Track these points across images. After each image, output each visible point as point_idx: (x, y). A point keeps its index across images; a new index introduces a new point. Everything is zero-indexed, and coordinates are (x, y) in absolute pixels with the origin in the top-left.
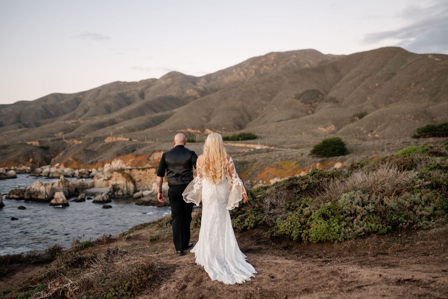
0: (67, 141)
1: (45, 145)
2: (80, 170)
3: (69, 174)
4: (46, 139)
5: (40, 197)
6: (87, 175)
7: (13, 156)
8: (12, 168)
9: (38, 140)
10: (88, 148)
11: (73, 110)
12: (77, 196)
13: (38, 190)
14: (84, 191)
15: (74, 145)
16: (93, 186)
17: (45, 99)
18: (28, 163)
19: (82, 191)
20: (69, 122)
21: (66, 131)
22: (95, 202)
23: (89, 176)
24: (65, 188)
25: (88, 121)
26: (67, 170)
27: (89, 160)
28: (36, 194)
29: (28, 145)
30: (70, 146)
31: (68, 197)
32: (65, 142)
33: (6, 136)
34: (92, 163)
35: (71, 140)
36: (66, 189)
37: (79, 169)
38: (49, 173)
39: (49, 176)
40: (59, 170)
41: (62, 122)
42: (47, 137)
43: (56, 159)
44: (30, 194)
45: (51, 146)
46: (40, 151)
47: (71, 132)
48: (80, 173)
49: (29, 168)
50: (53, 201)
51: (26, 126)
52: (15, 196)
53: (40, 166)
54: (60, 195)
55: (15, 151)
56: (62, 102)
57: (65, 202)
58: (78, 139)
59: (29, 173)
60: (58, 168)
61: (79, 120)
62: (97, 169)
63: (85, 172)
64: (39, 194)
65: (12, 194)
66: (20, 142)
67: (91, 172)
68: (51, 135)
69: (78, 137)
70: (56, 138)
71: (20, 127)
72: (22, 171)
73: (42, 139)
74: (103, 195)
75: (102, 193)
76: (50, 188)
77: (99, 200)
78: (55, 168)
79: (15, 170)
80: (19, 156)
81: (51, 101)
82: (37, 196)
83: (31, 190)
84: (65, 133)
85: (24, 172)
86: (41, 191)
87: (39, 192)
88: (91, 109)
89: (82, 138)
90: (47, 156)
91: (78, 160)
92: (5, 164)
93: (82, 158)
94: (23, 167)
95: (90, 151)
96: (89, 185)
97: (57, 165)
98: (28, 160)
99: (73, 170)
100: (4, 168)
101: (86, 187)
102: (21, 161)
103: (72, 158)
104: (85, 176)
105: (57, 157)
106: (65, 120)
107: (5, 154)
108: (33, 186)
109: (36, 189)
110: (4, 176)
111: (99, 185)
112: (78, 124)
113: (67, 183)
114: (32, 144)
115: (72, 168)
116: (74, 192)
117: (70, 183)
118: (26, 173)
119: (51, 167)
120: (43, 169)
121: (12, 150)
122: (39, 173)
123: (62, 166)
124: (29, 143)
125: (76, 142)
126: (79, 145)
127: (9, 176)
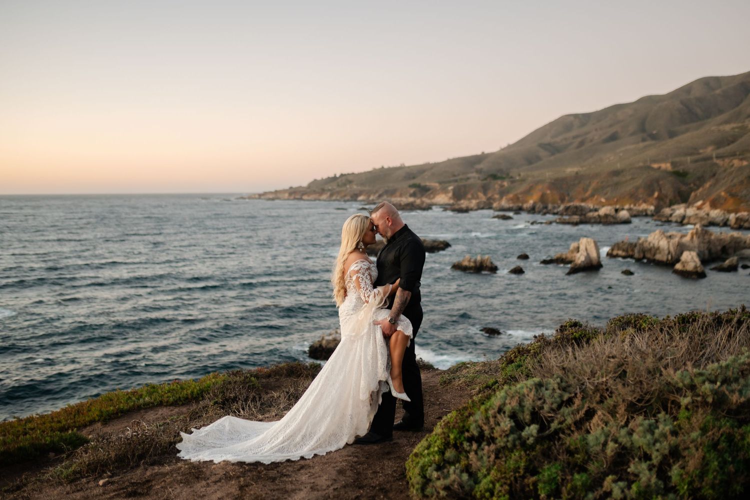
0: (719, 162)
1: (681, 169)
2: (739, 215)
3: (719, 220)
4: (683, 159)
5: (658, 257)
7: (629, 188)
8: (627, 207)
9: (670, 160)
11: (738, 104)
12: (724, 260)
13: (656, 245)
14: (738, 253)
15: (733, 169)
17: (686, 90)
18: (651, 199)
19: (735, 252)
20: (727, 127)
21: (720, 143)
24: (702, 245)
26: (716, 214)
28: (653, 252)
29: (653, 169)
30: (725, 171)
31: (704, 262)
32: (716, 164)
33: (621, 155)
35: (727, 160)
36: (704, 247)
37: (736, 212)
38: (684, 217)
39: (682, 222)
40: (702, 213)
41: (713, 128)
42: (686, 154)
43: (698, 194)
44: (644, 251)
45: (691, 171)
46: (672, 179)
47: (729, 144)
48: (737, 219)
49: (652, 208)
50: (678, 266)
51: (653, 137)
52: (620, 253)
53: (671, 204)
54: (690, 257)
55: (632, 179)
56: (718, 92)
57: (699, 270)
58: (741, 157)
59: (652, 215)
60: (699, 208)
61: (747, 122)
63: (747, 218)
64: (658, 251)
65: (616, 248)
66: (641, 164)
68: (693, 151)
69: (741, 154)
70: (701, 156)
71: (644, 140)
72: (642, 211)
73: (677, 159)
76: (677, 243)
78: (694, 209)
79: (629, 210)
80: (637, 188)
81: (697, 93)
82: (654, 255)
83: (646, 245)
84: (718, 148)
85: (644, 214)
86: (661, 248)
87: (658, 248)
90: (684, 188)
91: (737, 196)
92: (615, 200)
93: (744, 192)
94: (644, 206)
96: (748, 241)
97: (699, 203)
98: (652, 194)
99: (726, 212)
100: (614, 207)
101: (742, 244)
102: (641, 196)
103: (726, 191)
104: (746, 225)
105: (701, 189)
106: (721, 124)
107: (617, 184)
108: (649, 239)
109: (654, 245)
110: (612, 220)
112: (744, 130)
113: (706, 237)
114: (660, 168)
115: (725, 210)
116: (719, 253)
117: (713, 237)
118: (646, 215)
119: (688, 207)
120: (674, 210)
121: (628, 177)
122: (667, 217)
123: (708, 204)
124: (655, 166)
125: (736, 162)
126: (741, 169)
127: (619, 220)
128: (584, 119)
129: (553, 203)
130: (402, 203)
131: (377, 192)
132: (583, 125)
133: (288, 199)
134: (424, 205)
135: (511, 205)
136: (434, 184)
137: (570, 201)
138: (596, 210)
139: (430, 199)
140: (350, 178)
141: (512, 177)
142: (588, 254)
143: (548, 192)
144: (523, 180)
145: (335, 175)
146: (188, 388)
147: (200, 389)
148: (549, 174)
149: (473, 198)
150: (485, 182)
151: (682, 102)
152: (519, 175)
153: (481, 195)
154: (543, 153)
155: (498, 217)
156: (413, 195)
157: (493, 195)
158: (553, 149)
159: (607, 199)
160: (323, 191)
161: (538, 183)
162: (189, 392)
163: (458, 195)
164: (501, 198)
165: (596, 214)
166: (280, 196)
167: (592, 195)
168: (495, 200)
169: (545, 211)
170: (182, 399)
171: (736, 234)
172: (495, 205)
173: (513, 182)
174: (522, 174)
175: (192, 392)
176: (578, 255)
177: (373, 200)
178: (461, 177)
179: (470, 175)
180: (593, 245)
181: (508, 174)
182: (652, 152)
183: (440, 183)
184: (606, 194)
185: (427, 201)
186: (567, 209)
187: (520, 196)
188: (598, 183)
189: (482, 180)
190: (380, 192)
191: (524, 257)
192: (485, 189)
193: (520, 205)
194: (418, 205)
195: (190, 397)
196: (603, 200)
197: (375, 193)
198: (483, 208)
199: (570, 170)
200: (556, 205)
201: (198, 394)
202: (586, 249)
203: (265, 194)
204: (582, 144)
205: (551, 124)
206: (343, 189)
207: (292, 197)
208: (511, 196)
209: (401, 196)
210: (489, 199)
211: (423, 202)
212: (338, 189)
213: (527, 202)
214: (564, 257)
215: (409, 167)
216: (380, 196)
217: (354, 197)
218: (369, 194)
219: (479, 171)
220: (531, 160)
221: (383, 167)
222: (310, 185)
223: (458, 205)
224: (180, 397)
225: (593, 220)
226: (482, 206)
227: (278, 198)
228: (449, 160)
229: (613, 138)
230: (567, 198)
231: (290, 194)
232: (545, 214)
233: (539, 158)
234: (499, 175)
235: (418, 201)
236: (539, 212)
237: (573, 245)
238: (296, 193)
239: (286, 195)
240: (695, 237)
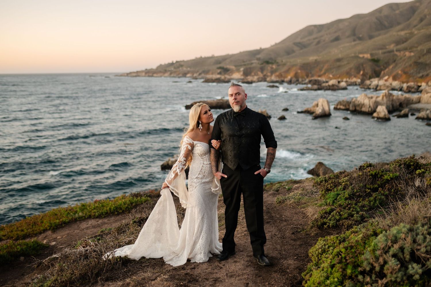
0: (398, 53)
1: (376, 57)
2: (409, 84)
3: (397, 87)
4: (377, 52)
5: (363, 109)
6: (415, 89)
7: (346, 69)
8: (345, 80)
9: (370, 52)
10: (420, 61)
11: (408, 19)
12: (401, 111)
13: (362, 103)
14: (409, 106)
15: (405, 57)
16: (419, 102)
17: (379, 10)
18: (358, 75)
19: (407, 106)
20: (402, 33)
21: (398, 42)
22: (418, 118)
23: (418, 90)
24: (388, 102)
25: (422, 31)
26: (396, 84)
27: (419, 73)
28: (360, 106)
29: (360, 58)
30: (401, 58)
31: (390, 112)
32: (396, 55)
33: (341, 49)
34: (422, 77)
35: (402, 53)
36: (390, 103)
37: (407, 82)
38: (377, 86)
39: (377, 89)
40: (388, 84)
41: (394, 33)
42: (379, 49)
43: (386, 72)
44: (355, 106)
45: (382, 59)
46: (370, 63)
47: (403, 43)
48: (408, 87)
49: (359, 80)
50: (375, 115)
51: (360, 39)
52: (342, 107)
53: (370, 78)
54: (382, 109)
55: (348, 63)
56: (397, 12)
57: (387, 117)
58: (410, 50)
59: (359, 85)
60: (386, 81)
61: (414, 30)
62: (427, 83)
63: (413, 86)
64: (363, 106)
65: (339, 104)
66: (353, 55)
67: (420, 86)
68: (383, 47)
69: (410, 49)
70: (387, 50)
71: (354, 40)
72: (353, 83)
73: (374, 52)
74: (428, 112)
75: (427, 109)
76: (374, 101)
77: (422, 117)
78: (383, 81)
79: (346, 82)
80: (351, 69)
81: (385, 12)
82: (361, 108)
83: (357, 103)
84: (397, 45)
85: (354, 84)
86: (365, 104)
87: (364, 104)
88: (427, 17)
89: (415, 49)
90: (377, 69)
91: (408, 73)
92: (338, 76)
93: (412, 71)
94: (354, 80)
95: (421, 63)
96: (414, 100)
97: (386, 78)
98: (359, 72)
99: (401, 83)
100: (338, 80)
101: (411, 101)
102: (353, 73)
103: (402, 71)
104: (413, 90)
105: (387, 70)
106: (399, 31)
107: (339, 67)
108: (359, 99)
109: (361, 102)
110: (336, 88)
111: (426, 101)
112: (412, 34)
113: (391, 97)
114: (363, 57)
115: (401, 81)
116: (398, 107)
117: (394, 98)
118: (356, 85)
119: (380, 80)
120: (372, 82)
121: (346, 62)
122: (368, 86)
123: (391, 79)
124: (361, 56)
125: (407, 54)
126: (410, 57)
127: (340, 88)
128: (320, 28)
129: (302, 77)
130: (213, 78)
131: (198, 72)
132: (319, 31)
133: (145, 76)
134: (226, 80)
135: (278, 79)
136: (232, 67)
137: (312, 76)
138: (327, 82)
139: (229, 75)
140: (182, 63)
141: (278, 63)
142: (323, 108)
143: (299, 71)
144: (284, 65)
145: (173, 62)
146: (107, 206)
147: (115, 207)
148: (299, 61)
149: (255, 75)
150: (262, 66)
151: (377, 18)
152: (282, 61)
153: (260, 73)
154: (296, 48)
155: (270, 86)
156: (220, 73)
157: (267, 74)
158: (302, 46)
159: (333, 76)
160: (165, 71)
161: (293, 66)
162: (108, 208)
163: (246, 73)
164: (272, 75)
165: (327, 84)
166: (139, 74)
167: (325, 73)
168: (268, 76)
169: (297, 82)
170: (104, 214)
171: (407, 95)
172: (268, 79)
173: (278, 66)
174: (284, 61)
175: (110, 209)
176: (317, 109)
177: (196, 77)
178: (248, 62)
179: (253, 61)
180: (326, 103)
181: (275, 61)
182: (359, 48)
183: (236, 66)
184: (332, 72)
185: (228, 77)
186: (310, 82)
187: (283, 74)
188: (328, 66)
189: (261, 65)
190: (200, 72)
191: (286, 110)
192: (262, 70)
193: (283, 79)
194: (223, 80)
195: (109, 212)
196: (331, 76)
197: (196, 73)
198: (261, 81)
199: (312, 58)
200: (304, 79)
201: (114, 210)
202: (322, 105)
203: (131, 73)
204: (319, 42)
205: (301, 31)
206: (178, 70)
207: (147, 75)
208: (277, 73)
209: (212, 74)
210: (265, 76)
211: (225, 78)
212: (175, 70)
213: (286, 77)
214: (309, 110)
215: (217, 57)
216: (200, 74)
217: (184, 75)
218: (193, 73)
219: (258, 59)
220: (289, 52)
221: (201, 57)
222: (158, 67)
223: (247, 79)
224: (102, 212)
225: (325, 88)
226: (260, 80)
227: (139, 76)
228: (241, 53)
229: (337, 39)
230: (310, 75)
231: (146, 73)
232: (297, 84)
233: (293, 51)
234: (270, 61)
235: (223, 77)
236: (294, 83)
237: (315, 103)
238: (150, 73)
239: (144, 74)
240: (384, 97)
